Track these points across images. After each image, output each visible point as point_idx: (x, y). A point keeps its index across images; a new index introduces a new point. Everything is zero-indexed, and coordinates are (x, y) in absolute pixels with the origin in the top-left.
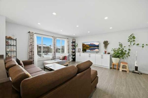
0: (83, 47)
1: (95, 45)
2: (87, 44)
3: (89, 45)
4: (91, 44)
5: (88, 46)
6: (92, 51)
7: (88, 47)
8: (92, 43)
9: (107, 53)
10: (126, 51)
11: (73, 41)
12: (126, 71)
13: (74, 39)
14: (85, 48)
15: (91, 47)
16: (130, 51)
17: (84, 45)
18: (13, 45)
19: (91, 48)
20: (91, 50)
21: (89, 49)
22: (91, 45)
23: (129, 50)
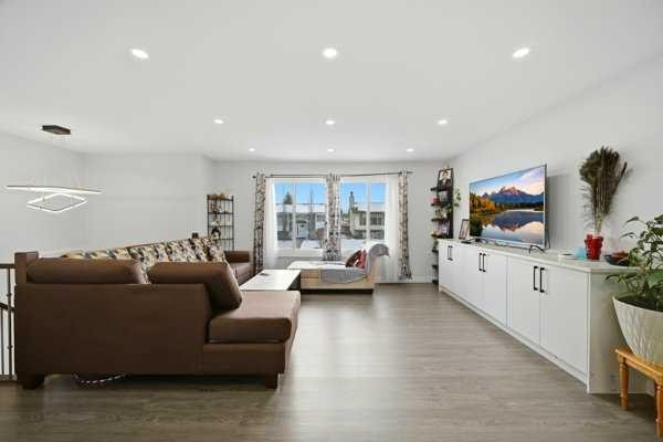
0: (471, 212)
1: (523, 195)
2: (486, 196)
3: (494, 197)
4: (502, 192)
5: (492, 205)
6: (507, 231)
7: (491, 212)
11: (440, 182)
13: (445, 171)
14: (477, 216)
15: (502, 209)
18: (225, 213)
21: (494, 224)
22: (506, 197)
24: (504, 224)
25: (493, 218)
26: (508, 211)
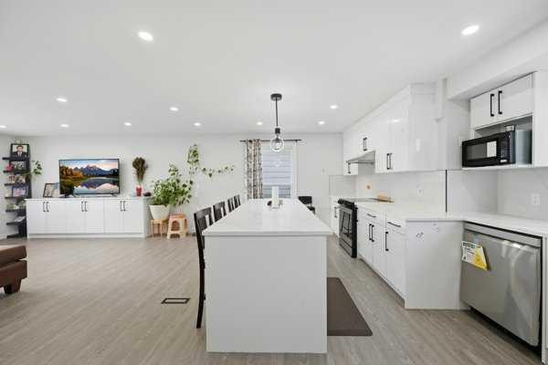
0: (61, 177)
1: (100, 170)
2: (76, 169)
3: (82, 170)
4: (88, 167)
5: (81, 174)
7: (81, 179)
8: (92, 164)
9: (143, 192)
10: (184, 186)
11: (14, 154)
12: (178, 236)
13: (20, 146)
14: (69, 181)
15: (87, 177)
16: (193, 186)
17: (64, 172)
19: (87, 180)
20: (88, 187)
21: (82, 185)
22: (90, 171)
23: (191, 182)
24: (88, 185)
25: (82, 182)
26: (92, 178)
